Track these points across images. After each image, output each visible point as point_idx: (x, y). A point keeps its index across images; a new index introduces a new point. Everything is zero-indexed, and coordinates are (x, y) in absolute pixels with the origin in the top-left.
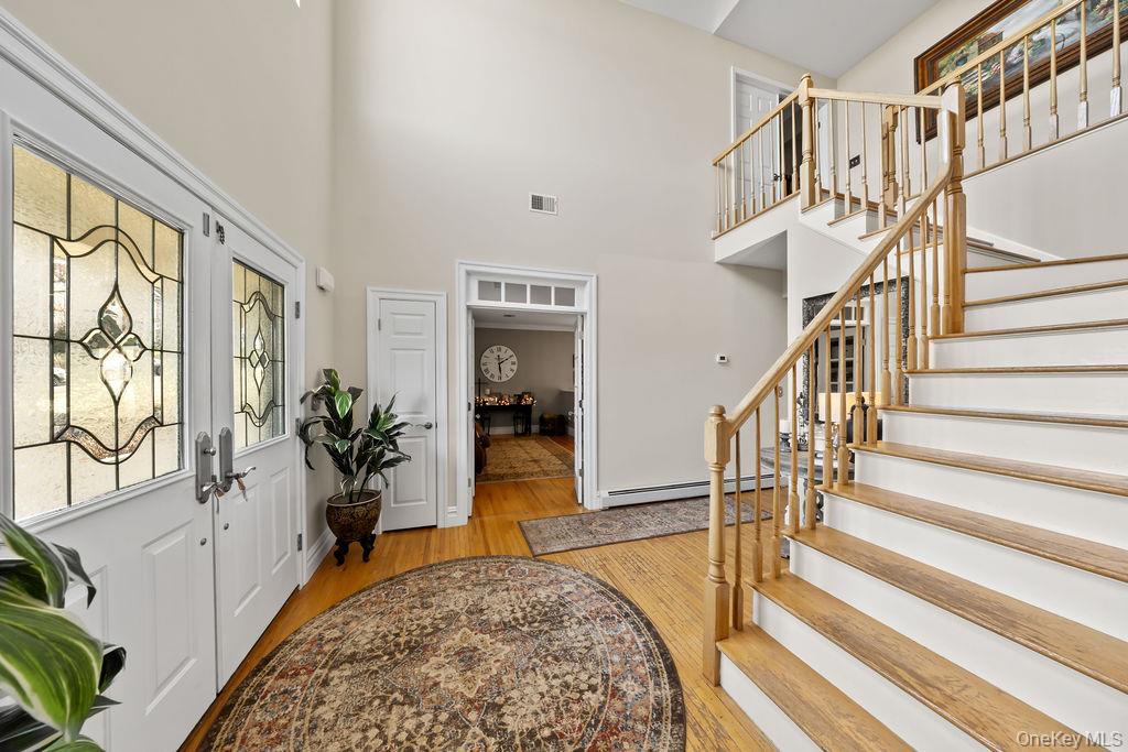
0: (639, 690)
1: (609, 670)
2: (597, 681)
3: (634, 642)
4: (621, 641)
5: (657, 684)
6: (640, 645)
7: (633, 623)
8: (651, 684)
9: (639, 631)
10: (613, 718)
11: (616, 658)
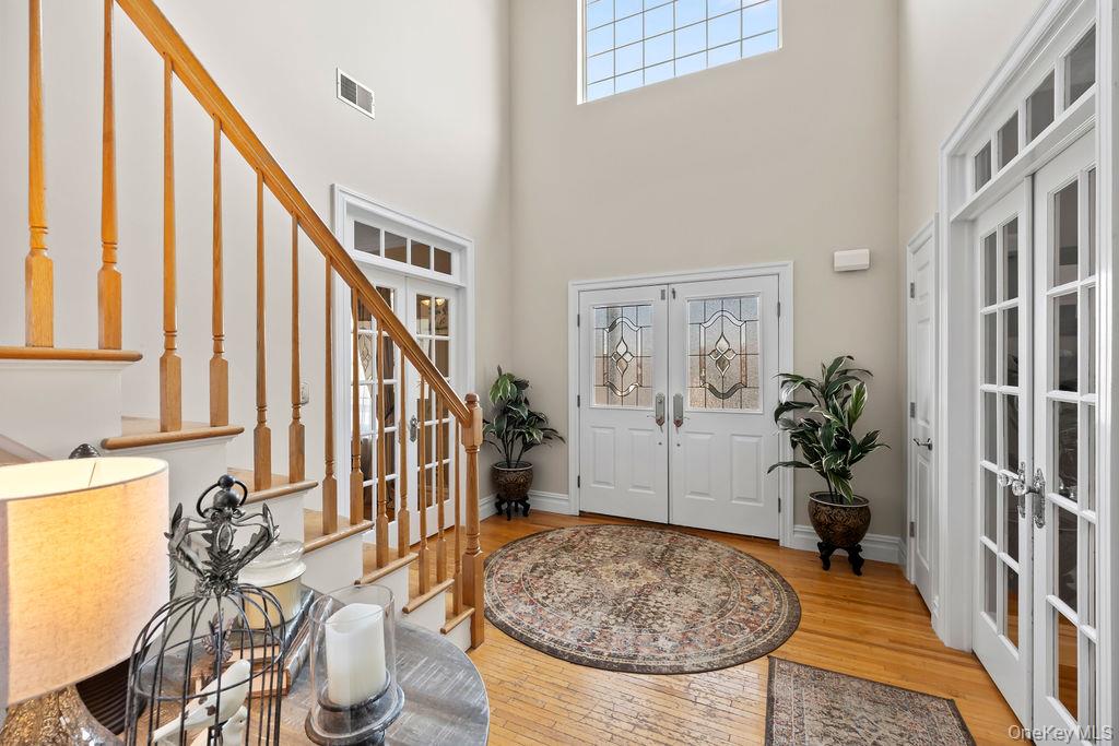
0: (520, 610)
1: (547, 609)
2: (547, 602)
3: (550, 632)
4: (561, 628)
5: (511, 618)
6: (544, 633)
7: (568, 645)
8: (514, 616)
9: (556, 642)
10: (521, 594)
11: (551, 617)
